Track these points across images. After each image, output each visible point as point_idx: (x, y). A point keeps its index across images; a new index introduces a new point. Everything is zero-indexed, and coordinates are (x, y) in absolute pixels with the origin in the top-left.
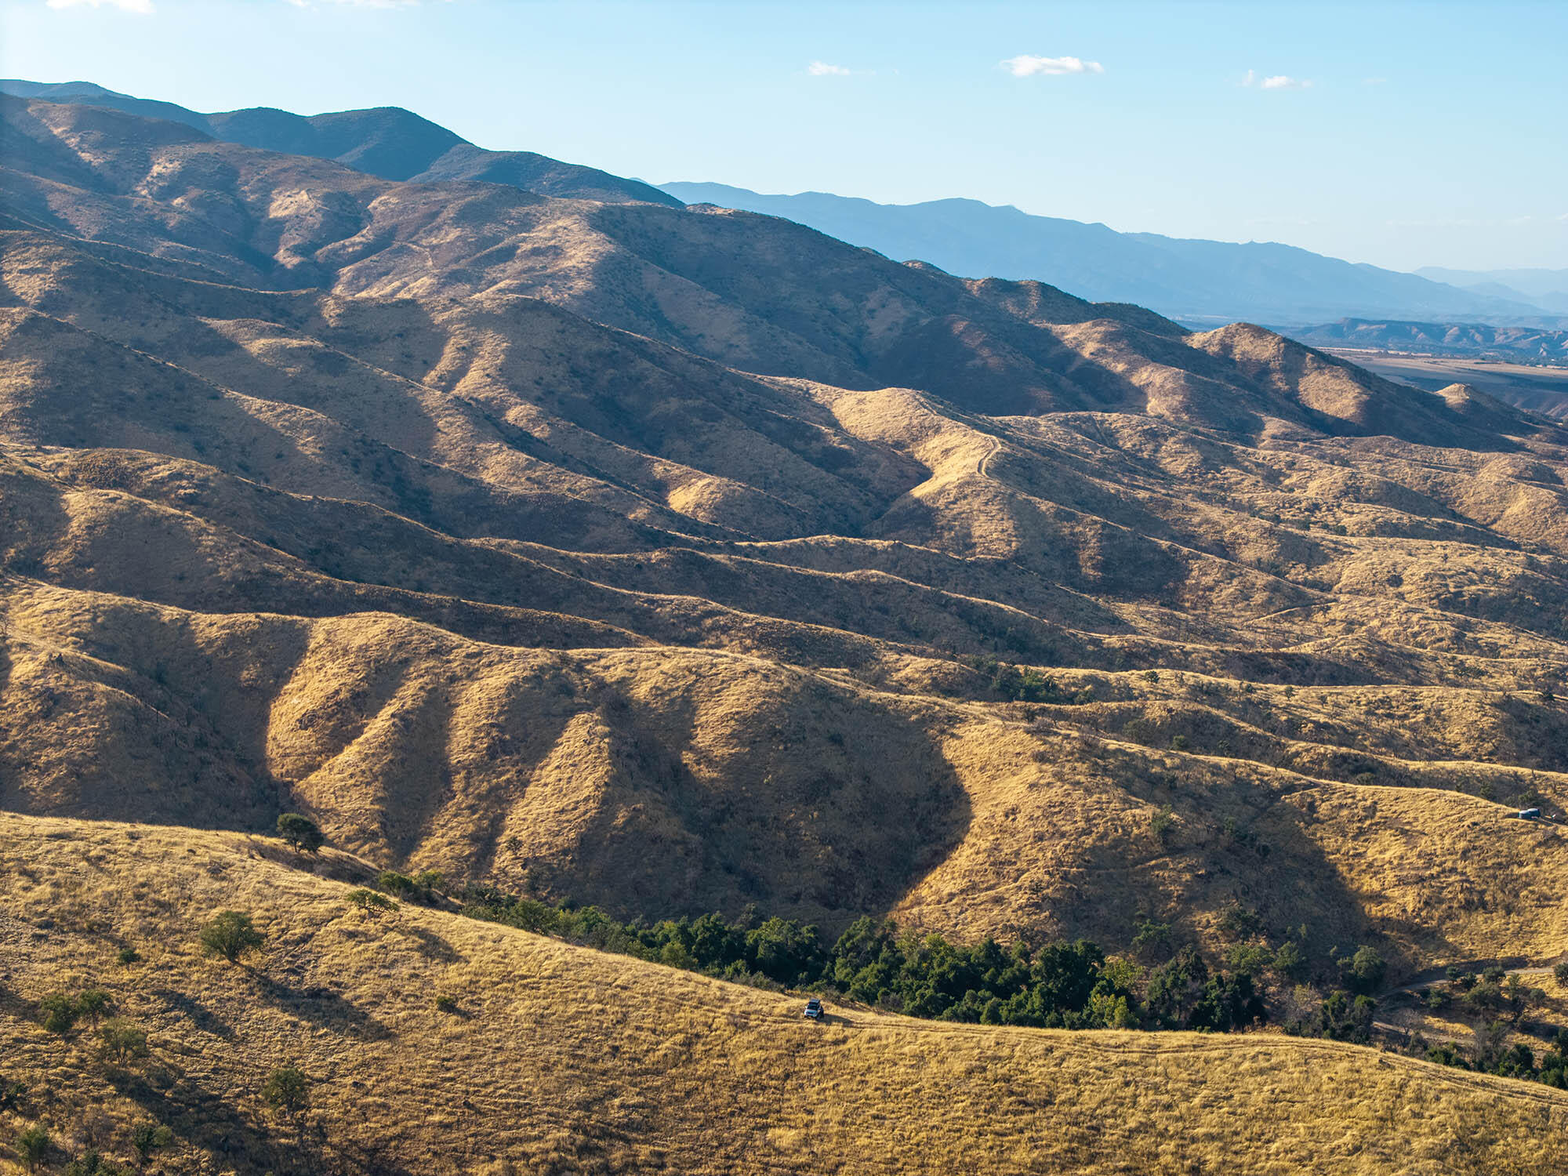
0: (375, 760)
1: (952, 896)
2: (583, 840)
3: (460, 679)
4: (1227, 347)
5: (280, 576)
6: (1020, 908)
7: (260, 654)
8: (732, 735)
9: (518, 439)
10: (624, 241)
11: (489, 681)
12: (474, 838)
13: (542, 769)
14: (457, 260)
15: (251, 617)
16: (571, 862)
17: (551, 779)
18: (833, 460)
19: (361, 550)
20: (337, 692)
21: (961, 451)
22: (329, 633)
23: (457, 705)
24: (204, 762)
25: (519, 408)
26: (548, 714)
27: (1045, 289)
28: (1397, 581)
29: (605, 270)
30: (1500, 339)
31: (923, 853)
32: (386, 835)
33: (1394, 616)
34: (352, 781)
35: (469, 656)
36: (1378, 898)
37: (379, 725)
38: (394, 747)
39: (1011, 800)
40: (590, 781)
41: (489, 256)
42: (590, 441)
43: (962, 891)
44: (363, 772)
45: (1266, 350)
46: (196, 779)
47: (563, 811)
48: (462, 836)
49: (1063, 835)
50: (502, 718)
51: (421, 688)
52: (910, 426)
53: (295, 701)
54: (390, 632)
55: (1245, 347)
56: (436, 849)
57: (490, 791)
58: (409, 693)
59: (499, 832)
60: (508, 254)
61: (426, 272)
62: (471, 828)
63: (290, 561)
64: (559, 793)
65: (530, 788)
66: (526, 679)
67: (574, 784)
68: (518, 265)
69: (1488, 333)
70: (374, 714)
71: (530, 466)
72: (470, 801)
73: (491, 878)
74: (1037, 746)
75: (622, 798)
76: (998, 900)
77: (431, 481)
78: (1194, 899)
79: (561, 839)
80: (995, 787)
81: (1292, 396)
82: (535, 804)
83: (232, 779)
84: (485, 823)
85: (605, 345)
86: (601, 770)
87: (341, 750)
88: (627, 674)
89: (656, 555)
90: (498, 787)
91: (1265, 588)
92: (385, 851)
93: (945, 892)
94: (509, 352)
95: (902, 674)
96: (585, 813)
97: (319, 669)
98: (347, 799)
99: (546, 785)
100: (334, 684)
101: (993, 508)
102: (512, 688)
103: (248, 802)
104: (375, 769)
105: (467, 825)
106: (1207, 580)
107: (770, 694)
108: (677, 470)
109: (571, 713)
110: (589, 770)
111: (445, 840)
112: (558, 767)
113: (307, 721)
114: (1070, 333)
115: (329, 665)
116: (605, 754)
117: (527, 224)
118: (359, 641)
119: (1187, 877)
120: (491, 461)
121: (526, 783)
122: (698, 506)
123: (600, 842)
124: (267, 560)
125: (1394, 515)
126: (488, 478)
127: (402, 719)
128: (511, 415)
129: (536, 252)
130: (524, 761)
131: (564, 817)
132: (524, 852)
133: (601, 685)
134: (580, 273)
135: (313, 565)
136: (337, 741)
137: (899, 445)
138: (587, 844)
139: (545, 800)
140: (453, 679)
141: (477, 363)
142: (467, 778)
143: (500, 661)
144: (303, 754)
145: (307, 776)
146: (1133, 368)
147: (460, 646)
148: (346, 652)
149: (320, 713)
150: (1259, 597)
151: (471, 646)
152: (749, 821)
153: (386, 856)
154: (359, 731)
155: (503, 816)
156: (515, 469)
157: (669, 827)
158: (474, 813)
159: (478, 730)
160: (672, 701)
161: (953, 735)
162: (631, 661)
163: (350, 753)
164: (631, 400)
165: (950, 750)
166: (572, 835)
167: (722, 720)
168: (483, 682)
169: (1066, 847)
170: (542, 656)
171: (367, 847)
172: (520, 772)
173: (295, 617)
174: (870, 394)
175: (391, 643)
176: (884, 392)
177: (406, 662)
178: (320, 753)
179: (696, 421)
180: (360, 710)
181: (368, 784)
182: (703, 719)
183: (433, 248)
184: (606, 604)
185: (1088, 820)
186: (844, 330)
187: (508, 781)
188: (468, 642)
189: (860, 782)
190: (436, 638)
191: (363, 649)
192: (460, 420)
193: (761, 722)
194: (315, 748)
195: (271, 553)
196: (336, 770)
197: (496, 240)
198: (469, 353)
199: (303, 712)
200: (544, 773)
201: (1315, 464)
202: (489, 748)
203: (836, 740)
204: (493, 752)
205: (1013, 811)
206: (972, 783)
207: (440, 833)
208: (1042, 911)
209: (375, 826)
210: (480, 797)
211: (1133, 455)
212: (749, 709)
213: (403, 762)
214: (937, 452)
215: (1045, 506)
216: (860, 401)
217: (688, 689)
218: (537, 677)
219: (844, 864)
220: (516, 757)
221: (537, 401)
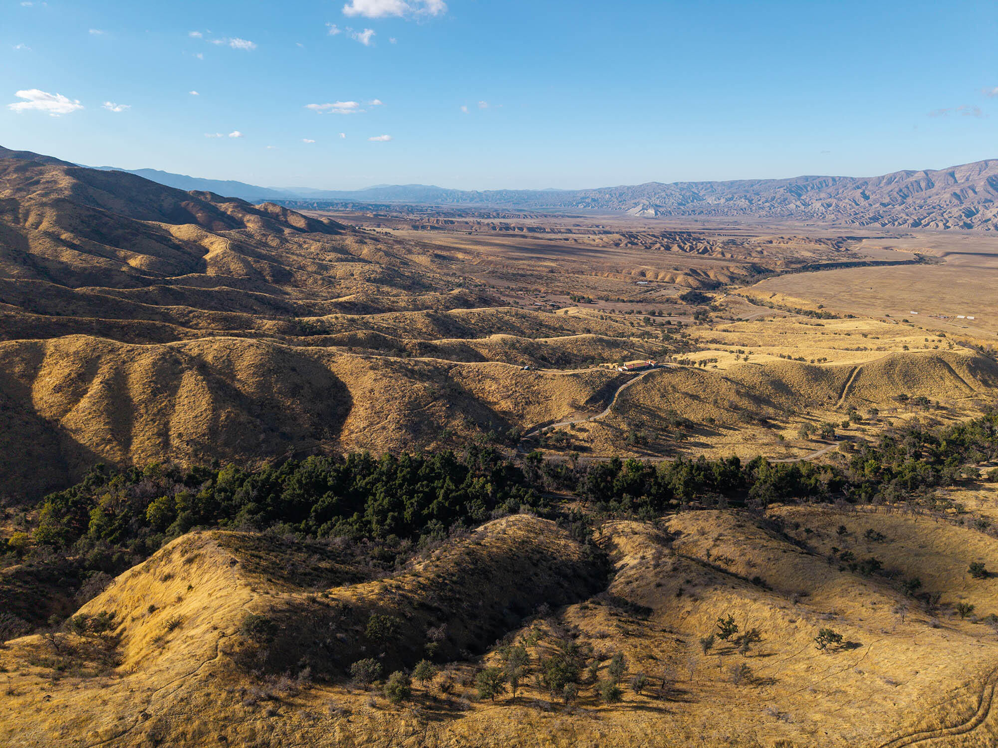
0: (99, 404)
1: (364, 428)
2: (210, 428)
3: (128, 362)
4: (266, 209)
5: (14, 317)
6: (394, 430)
7: (23, 360)
8: (254, 373)
9: (72, 246)
10: (78, 179)
11: (142, 361)
12: (159, 435)
13: (179, 398)
14: (19, 184)
15: (13, 342)
16: (208, 439)
17: (186, 402)
18: (177, 247)
19: (44, 300)
20: (69, 374)
21: (217, 243)
22: (55, 346)
23: (130, 374)
24: (10, 418)
25: (66, 235)
26: (173, 374)
27: (212, 194)
28: (352, 275)
29: (74, 187)
30: (299, 204)
31: (340, 410)
32: (116, 440)
33: (359, 286)
34: (90, 416)
35: (128, 351)
36: (496, 403)
37: (96, 386)
38: (106, 397)
39: (369, 387)
40: (204, 402)
41: (30, 183)
42: (94, 244)
43: (368, 426)
44: (95, 411)
45: (277, 210)
46: (9, 428)
47: (196, 417)
48: (152, 435)
49: (396, 399)
50: (154, 378)
51: (111, 368)
52: (197, 236)
53: (48, 379)
54: (87, 344)
55: (271, 209)
56: (142, 442)
57: (159, 411)
58: (105, 370)
59: (169, 430)
60: (37, 182)
61: (8, 188)
62: (156, 430)
63: (15, 309)
64: (191, 408)
65: (177, 407)
66: (159, 360)
67: (197, 404)
68: (42, 186)
69: (296, 203)
70: (90, 381)
71: (80, 255)
72: (151, 417)
73: (173, 452)
74: (368, 364)
75: (221, 408)
76: (384, 428)
77: (47, 264)
78: (450, 416)
79: (200, 429)
80: (360, 380)
81: (286, 221)
82: (182, 414)
83: (27, 423)
84: (161, 427)
85: (92, 213)
86: (208, 396)
87: (79, 401)
88: (200, 352)
89: (151, 288)
90: (161, 409)
91: (321, 279)
92: (118, 447)
93: (361, 427)
94: (57, 216)
95: (266, 327)
96: (207, 417)
97: (56, 364)
98: (90, 425)
99: (184, 405)
100: (67, 371)
101: (235, 260)
102: (154, 364)
103: (39, 433)
104: (101, 409)
105: (153, 429)
106: (304, 278)
107: (262, 354)
108: (129, 253)
109: (182, 371)
110: (202, 397)
111: (145, 437)
112: (187, 397)
113: (58, 389)
114: (223, 206)
115: (61, 362)
116: (206, 389)
117: (42, 173)
118: (72, 349)
119: (444, 408)
120: (64, 254)
121: (174, 406)
122: (141, 265)
123: (218, 429)
124: (5, 310)
125: (340, 255)
126: (64, 259)
127: (106, 384)
128: (63, 237)
129: (48, 182)
130: (170, 396)
131: (198, 420)
132: (185, 438)
133: (192, 359)
134: (66, 189)
135: (26, 310)
136: (77, 396)
137: (195, 241)
138: (213, 431)
139: (186, 412)
140: (124, 362)
141: (45, 220)
142: (146, 407)
143: (144, 352)
144: (60, 405)
145: (65, 415)
146: (244, 216)
147: (122, 347)
148: (68, 355)
149: (64, 385)
150: (320, 282)
151: (128, 346)
152: (273, 407)
153: (120, 450)
154: (85, 392)
155: (168, 422)
156: (74, 256)
157: (244, 418)
158: (155, 422)
159: (144, 384)
160: (224, 361)
161: (333, 362)
162: (199, 346)
163: (84, 403)
164: (105, 230)
165: (334, 368)
166: (204, 427)
167: (248, 367)
168: (139, 362)
169: (400, 403)
170: (161, 348)
171: (108, 447)
172: (169, 401)
173: (36, 340)
174: (181, 226)
175: (89, 349)
176: (186, 225)
177: (99, 357)
178: (69, 404)
179: (130, 237)
180: (83, 381)
181: (99, 416)
182: (239, 367)
183: (8, 180)
184: (150, 312)
185: (402, 391)
186: (155, 205)
187: (165, 405)
188: (125, 345)
189: (309, 385)
190: (109, 345)
191: (76, 353)
192: (48, 240)
193: (264, 366)
194: (66, 401)
195: (6, 306)
196: (80, 412)
197: (32, 178)
198: (41, 216)
199: (54, 385)
200: (181, 400)
201: (311, 242)
202: (151, 392)
203: (294, 369)
204: (154, 393)
205: (371, 391)
206: (348, 380)
207: (142, 434)
208: (402, 430)
209: (109, 436)
210: (154, 415)
211: (260, 241)
212: (257, 361)
213: (113, 403)
214: (208, 244)
215: (250, 259)
216: (179, 228)
217: (228, 356)
218: (163, 357)
219: (316, 420)
220: (165, 394)
221: (72, 232)
